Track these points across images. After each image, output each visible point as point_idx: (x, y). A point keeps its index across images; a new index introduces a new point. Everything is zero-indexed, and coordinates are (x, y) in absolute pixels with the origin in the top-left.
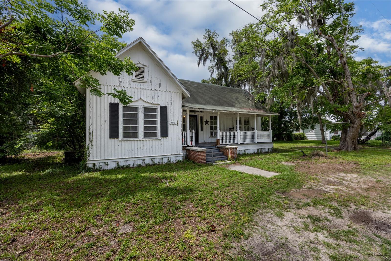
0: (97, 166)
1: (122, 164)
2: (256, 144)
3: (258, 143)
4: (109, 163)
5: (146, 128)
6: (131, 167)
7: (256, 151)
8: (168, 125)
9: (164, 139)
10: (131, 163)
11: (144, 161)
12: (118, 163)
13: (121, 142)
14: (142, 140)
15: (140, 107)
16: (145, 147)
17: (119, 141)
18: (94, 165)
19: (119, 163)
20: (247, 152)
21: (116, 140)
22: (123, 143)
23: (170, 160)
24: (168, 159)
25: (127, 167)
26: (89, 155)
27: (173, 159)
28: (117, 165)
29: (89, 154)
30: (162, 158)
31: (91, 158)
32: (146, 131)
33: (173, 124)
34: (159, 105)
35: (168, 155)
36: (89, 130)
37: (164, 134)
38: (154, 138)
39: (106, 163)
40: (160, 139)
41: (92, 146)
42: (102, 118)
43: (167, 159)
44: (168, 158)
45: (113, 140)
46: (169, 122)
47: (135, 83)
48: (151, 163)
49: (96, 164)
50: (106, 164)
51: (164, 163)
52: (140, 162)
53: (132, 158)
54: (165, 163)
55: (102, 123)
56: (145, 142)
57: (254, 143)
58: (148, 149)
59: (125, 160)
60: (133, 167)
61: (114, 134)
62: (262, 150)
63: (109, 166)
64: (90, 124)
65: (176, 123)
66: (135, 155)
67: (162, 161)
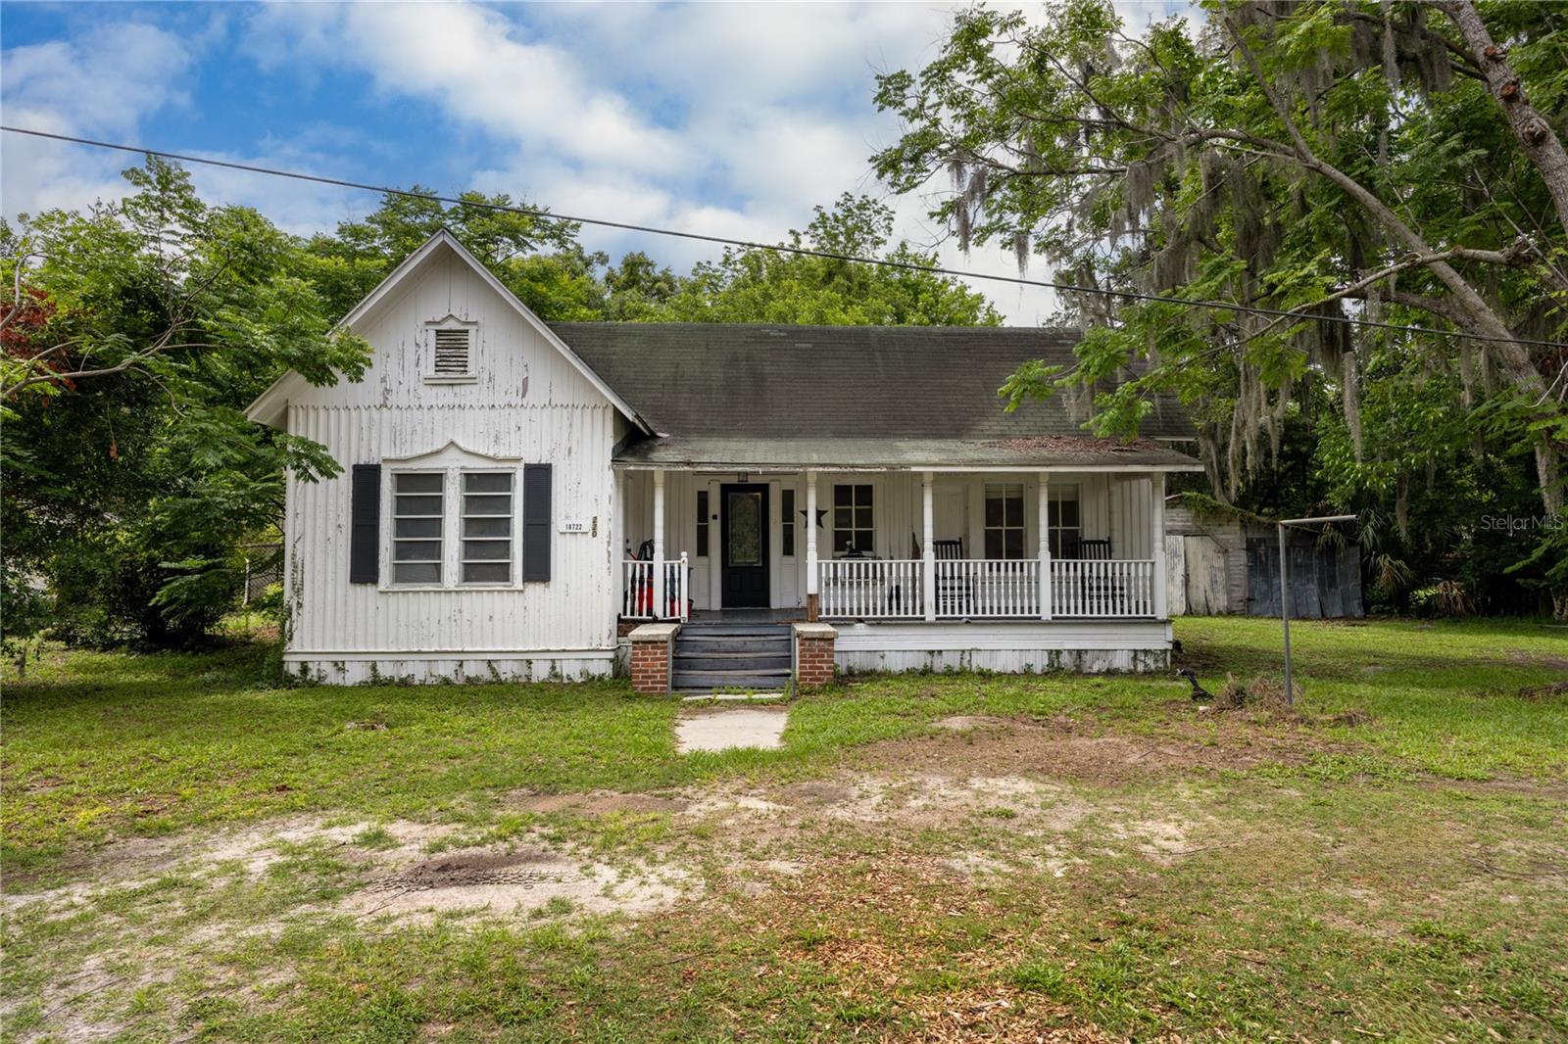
0: (313, 674)
1: (386, 671)
2: (1047, 624)
3: (1057, 622)
4: (347, 666)
5: (470, 548)
6: (417, 682)
7: (1040, 663)
8: (554, 534)
9: (535, 590)
10: (418, 671)
11: (461, 665)
12: (374, 668)
13: (384, 596)
14: (457, 592)
15: (450, 472)
16: (466, 615)
17: (381, 592)
18: (305, 669)
19: (379, 667)
20: (979, 662)
21: (370, 589)
22: (392, 598)
23: (558, 670)
24: (553, 668)
25: (405, 683)
26: (291, 636)
27: (571, 669)
28: (370, 672)
29: (290, 630)
30: (529, 662)
31: (294, 646)
32: (471, 558)
33: (574, 531)
34: (519, 460)
35: (548, 651)
36: (294, 555)
37: (538, 569)
38: (498, 586)
39: (340, 665)
40: (521, 587)
41: (300, 606)
42: (332, 515)
43: (549, 664)
44: (553, 661)
45: (360, 589)
46: (558, 522)
47: (435, 389)
48: (487, 675)
49: (310, 665)
50: (339, 669)
51: (534, 680)
52: (446, 670)
53: (419, 652)
54: (542, 679)
55: (331, 534)
56: (465, 597)
57: (1036, 622)
58: (476, 622)
59: (400, 657)
60: (422, 684)
61: (364, 570)
62: (1087, 658)
63: (347, 675)
64: (297, 538)
65: (587, 526)
66: (429, 644)
67: (527, 672)
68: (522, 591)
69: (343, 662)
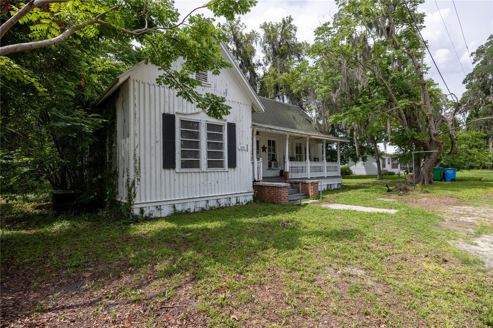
0: (147, 213)
1: (179, 208)
4: (162, 207)
5: (209, 154)
6: (191, 212)
7: (326, 188)
8: (237, 150)
9: (231, 171)
10: (191, 206)
11: (208, 202)
12: (174, 207)
13: (178, 174)
14: (206, 172)
15: (202, 122)
16: (209, 182)
17: (176, 173)
18: (142, 211)
19: (176, 206)
21: (172, 171)
22: (181, 175)
24: (237, 200)
25: (187, 212)
26: (135, 195)
27: (242, 200)
28: (173, 209)
29: (134, 192)
30: (230, 198)
31: (137, 200)
32: (210, 158)
33: (242, 150)
34: (226, 121)
35: (237, 194)
36: (135, 155)
37: (232, 164)
38: (220, 169)
39: (159, 207)
40: (228, 170)
41: (139, 180)
42: (153, 136)
44: (237, 197)
45: (167, 171)
46: (238, 146)
48: (216, 205)
49: (145, 209)
50: (159, 209)
51: (231, 205)
52: (202, 205)
53: (193, 198)
54: (233, 204)
55: (153, 145)
56: (209, 174)
57: (324, 178)
58: (213, 184)
59: (184, 201)
60: (194, 212)
61: (169, 162)
62: (332, 186)
63: (162, 212)
64: (136, 146)
65: (246, 148)
66: (196, 195)
67: (229, 203)
68: (228, 172)
69: (160, 206)
